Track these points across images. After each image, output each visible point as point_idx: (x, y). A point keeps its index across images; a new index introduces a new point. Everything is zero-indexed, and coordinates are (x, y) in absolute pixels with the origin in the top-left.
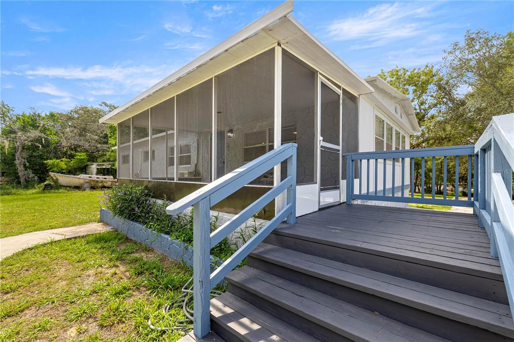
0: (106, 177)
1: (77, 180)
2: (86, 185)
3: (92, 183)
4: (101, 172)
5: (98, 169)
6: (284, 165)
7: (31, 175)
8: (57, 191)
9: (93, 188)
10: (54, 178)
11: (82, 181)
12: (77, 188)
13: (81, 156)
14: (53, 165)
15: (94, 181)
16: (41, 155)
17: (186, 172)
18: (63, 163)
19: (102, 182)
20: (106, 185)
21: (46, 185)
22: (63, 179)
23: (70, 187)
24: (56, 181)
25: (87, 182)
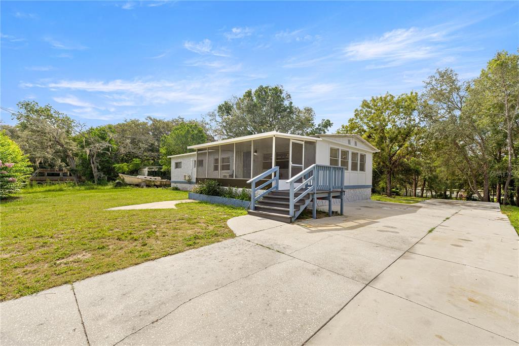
0: (156, 178)
1: (137, 179)
2: (143, 184)
3: (147, 182)
4: (150, 173)
5: (149, 171)
6: (275, 173)
7: (102, 176)
8: (125, 187)
9: (148, 186)
10: (122, 178)
11: (140, 181)
12: (138, 185)
13: (136, 161)
14: (120, 168)
15: (149, 180)
16: (107, 160)
17: (228, 175)
18: (125, 166)
19: (154, 181)
20: (156, 184)
21: (117, 183)
22: (128, 179)
23: (133, 185)
24: (123, 180)
25: (144, 182)
